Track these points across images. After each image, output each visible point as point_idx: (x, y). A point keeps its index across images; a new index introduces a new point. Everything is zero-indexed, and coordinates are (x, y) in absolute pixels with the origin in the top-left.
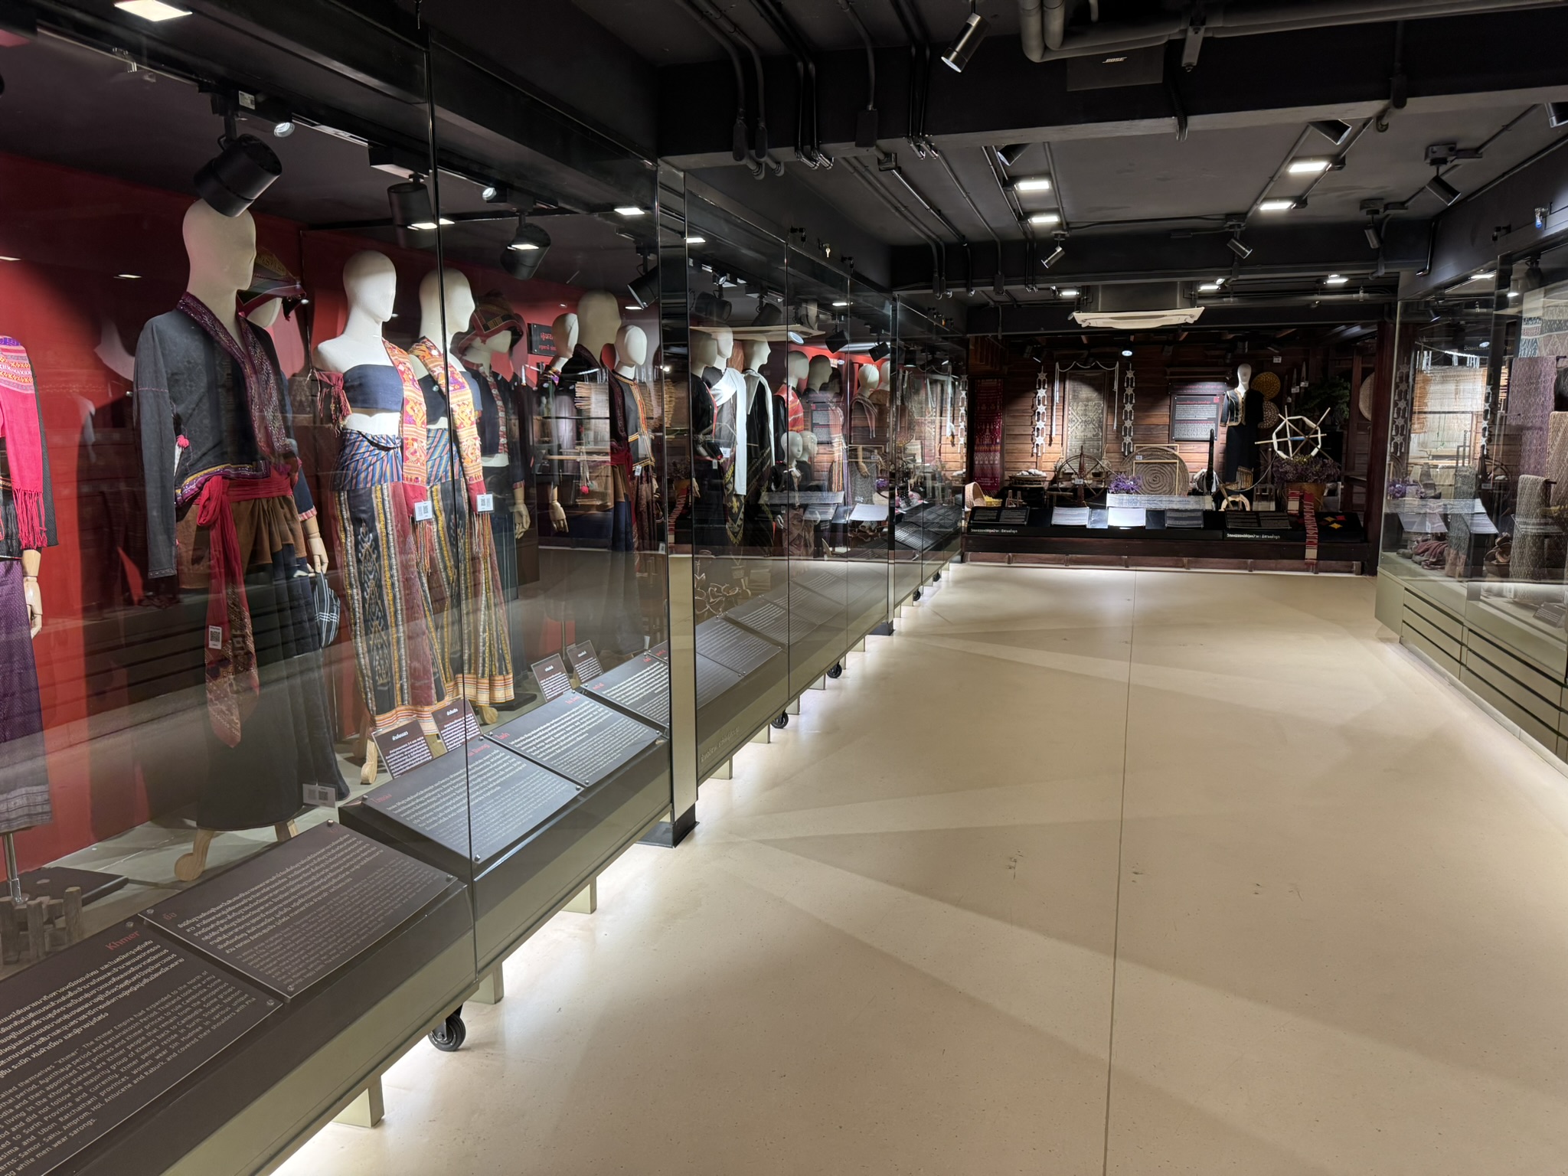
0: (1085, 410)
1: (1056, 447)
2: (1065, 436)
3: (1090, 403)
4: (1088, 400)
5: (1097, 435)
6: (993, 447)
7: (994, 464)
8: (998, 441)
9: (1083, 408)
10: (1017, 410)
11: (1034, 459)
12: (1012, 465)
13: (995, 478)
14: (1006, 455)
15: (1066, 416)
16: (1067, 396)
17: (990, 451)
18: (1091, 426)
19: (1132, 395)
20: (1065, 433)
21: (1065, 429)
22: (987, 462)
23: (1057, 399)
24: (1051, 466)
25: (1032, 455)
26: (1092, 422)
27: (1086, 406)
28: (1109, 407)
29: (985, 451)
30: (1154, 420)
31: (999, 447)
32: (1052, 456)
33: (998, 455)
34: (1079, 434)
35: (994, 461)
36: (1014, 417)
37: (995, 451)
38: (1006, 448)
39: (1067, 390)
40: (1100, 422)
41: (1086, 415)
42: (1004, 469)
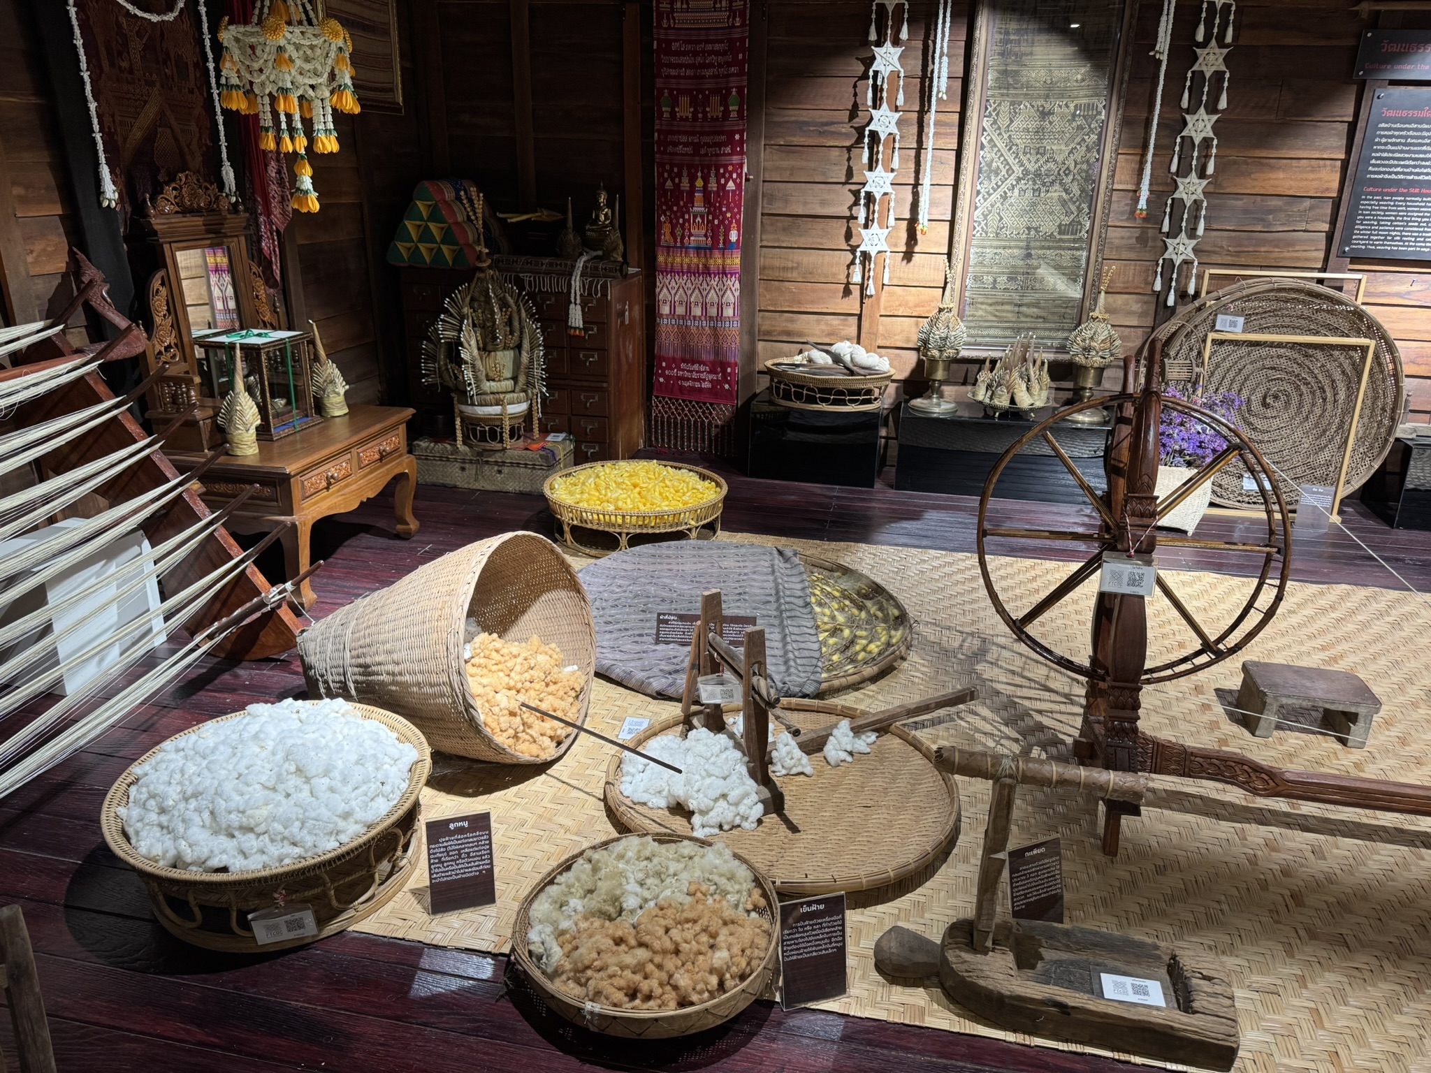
0: (1039, 131)
1: (928, 266)
2: (961, 228)
3: (1057, 106)
4: (1051, 90)
5: (1074, 227)
6: (716, 261)
7: (720, 316)
8: (734, 236)
9: (1032, 125)
10: (801, 125)
11: (852, 304)
12: (781, 323)
13: (723, 365)
14: (760, 288)
15: (968, 153)
16: (976, 75)
17: (707, 272)
18: (1056, 193)
19: (1218, 76)
20: (962, 215)
21: (964, 202)
22: (697, 311)
23: (942, 83)
24: (908, 331)
25: (847, 292)
26: (1058, 179)
27: (1044, 114)
28: (1126, 122)
29: (692, 272)
30: (1283, 179)
31: (735, 261)
32: (912, 295)
33: (734, 284)
34: (1014, 222)
35: (720, 307)
36: (789, 149)
37: (724, 273)
38: (760, 262)
39: (980, 48)
40: (1088, 179)
41: (1040, 152)
42: (753, 334)
